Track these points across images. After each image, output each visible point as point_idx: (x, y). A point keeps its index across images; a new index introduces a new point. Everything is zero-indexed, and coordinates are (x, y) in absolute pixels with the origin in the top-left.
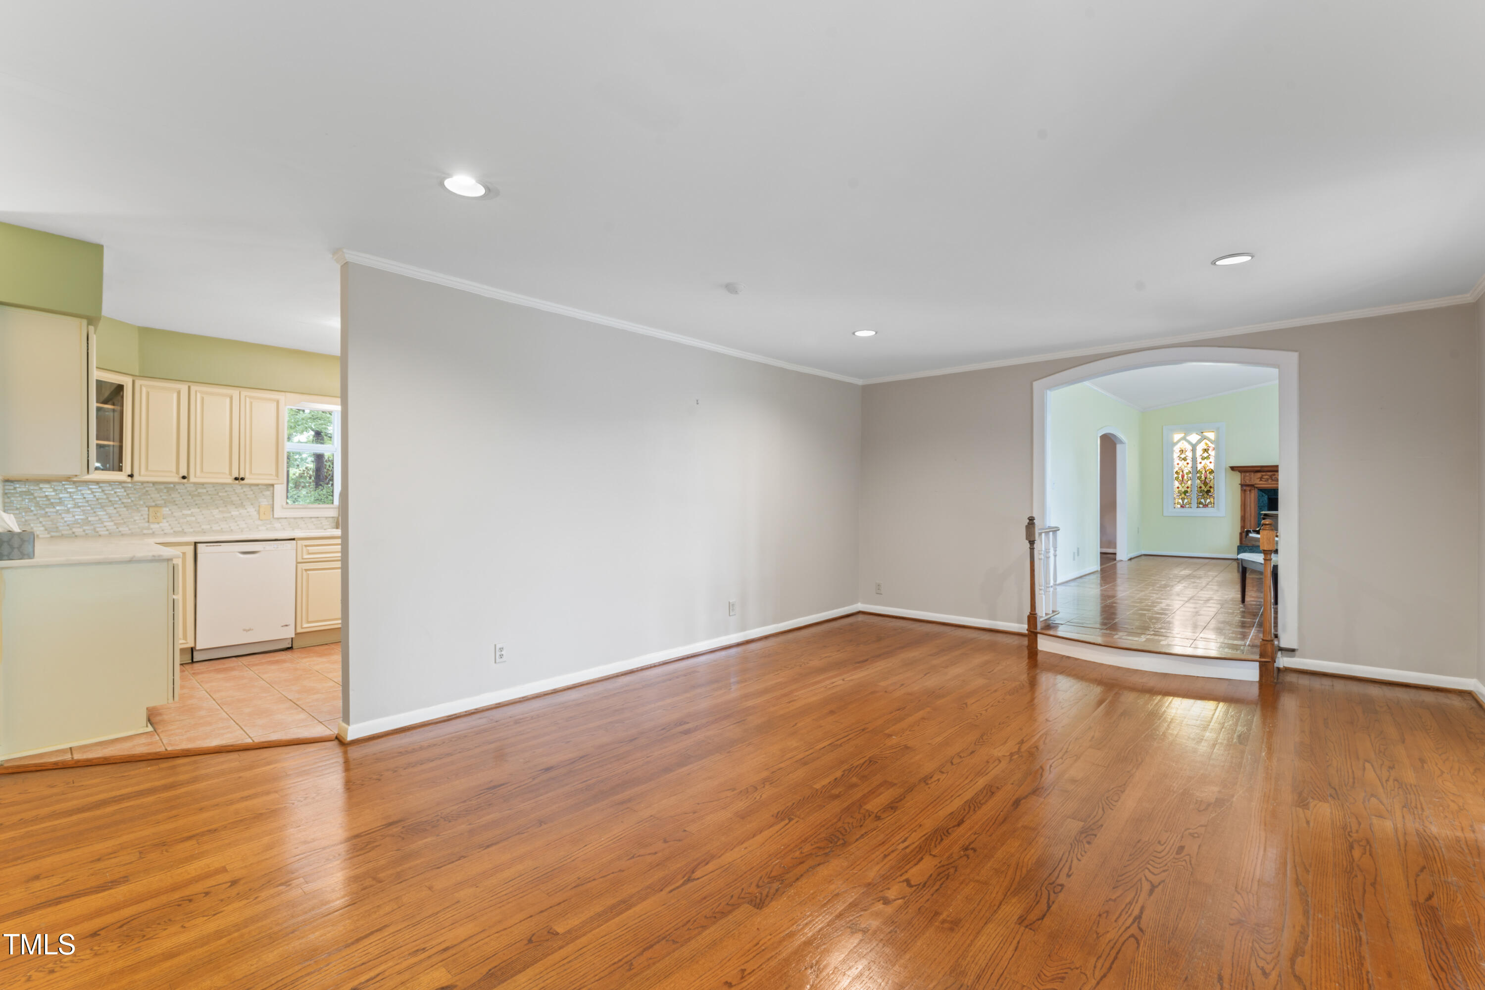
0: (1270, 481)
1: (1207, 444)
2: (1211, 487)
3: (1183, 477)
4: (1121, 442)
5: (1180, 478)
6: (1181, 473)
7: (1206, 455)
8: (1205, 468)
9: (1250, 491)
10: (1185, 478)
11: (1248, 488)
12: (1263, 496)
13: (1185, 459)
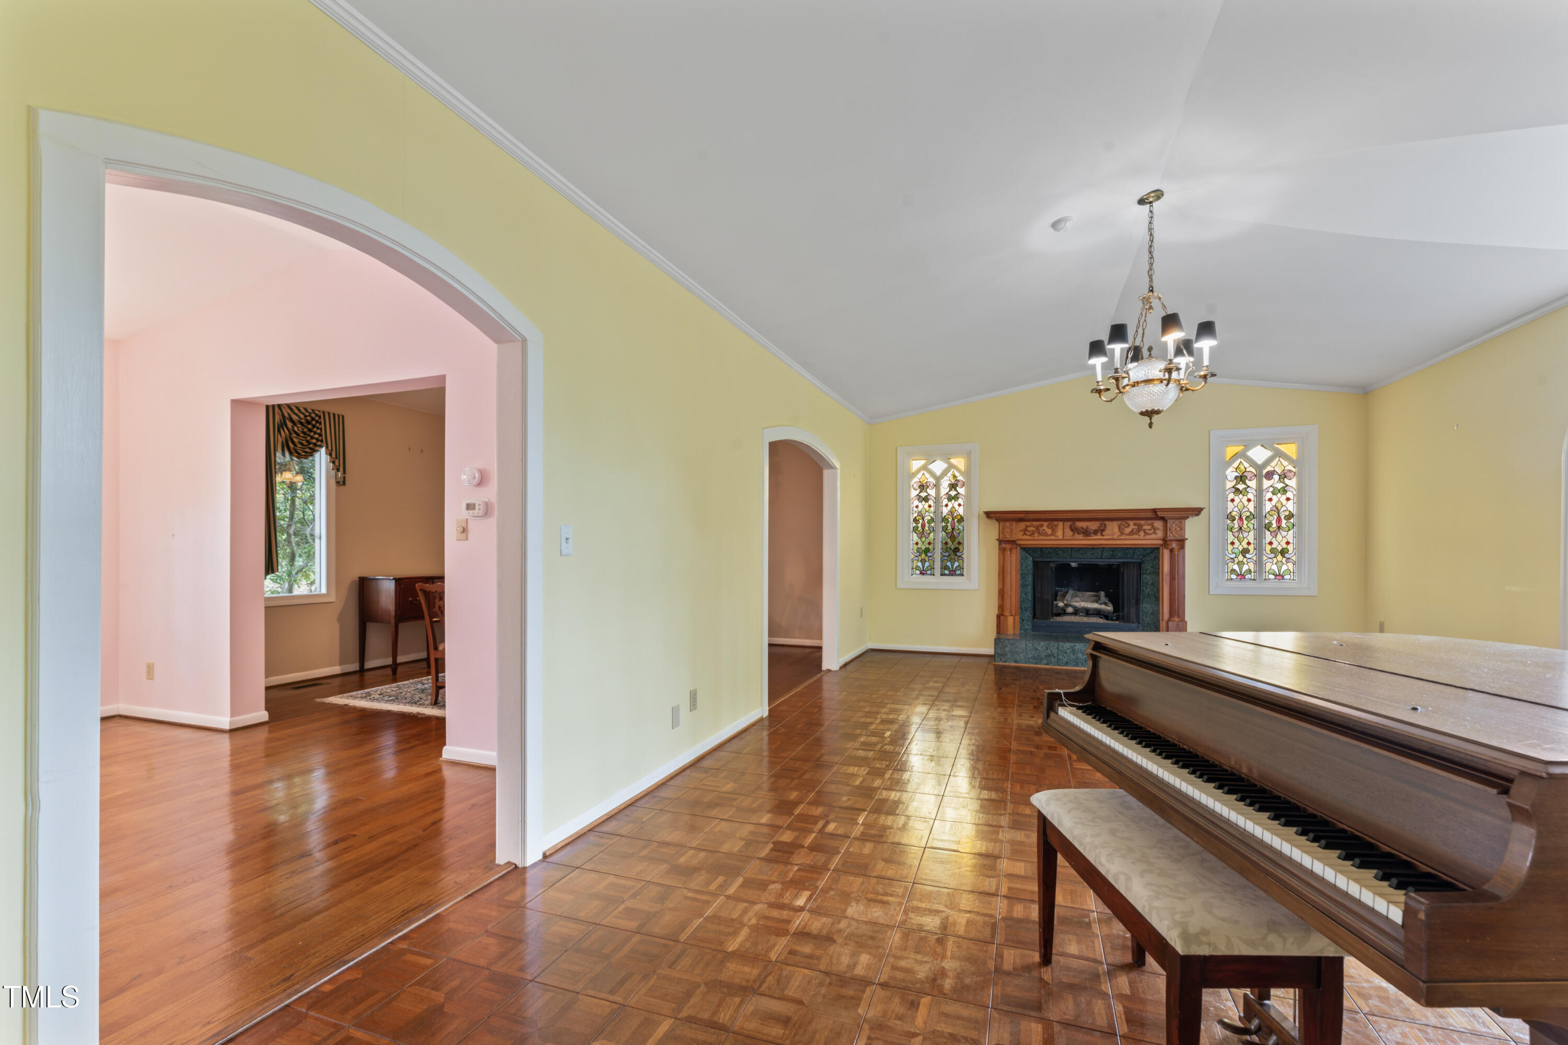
0: (1036, 535)
1: (955, 476)
2: (959, 543)
3: (923, 526)
4: (832, 467)
5: (920, 529)
6: (921, 521)
7: (953, 493)
8: (951, 513)
9: (1011, 550)
10: (927, 528)
11: (1008, 546)
12: (1026, 557)
13: (926, 499)
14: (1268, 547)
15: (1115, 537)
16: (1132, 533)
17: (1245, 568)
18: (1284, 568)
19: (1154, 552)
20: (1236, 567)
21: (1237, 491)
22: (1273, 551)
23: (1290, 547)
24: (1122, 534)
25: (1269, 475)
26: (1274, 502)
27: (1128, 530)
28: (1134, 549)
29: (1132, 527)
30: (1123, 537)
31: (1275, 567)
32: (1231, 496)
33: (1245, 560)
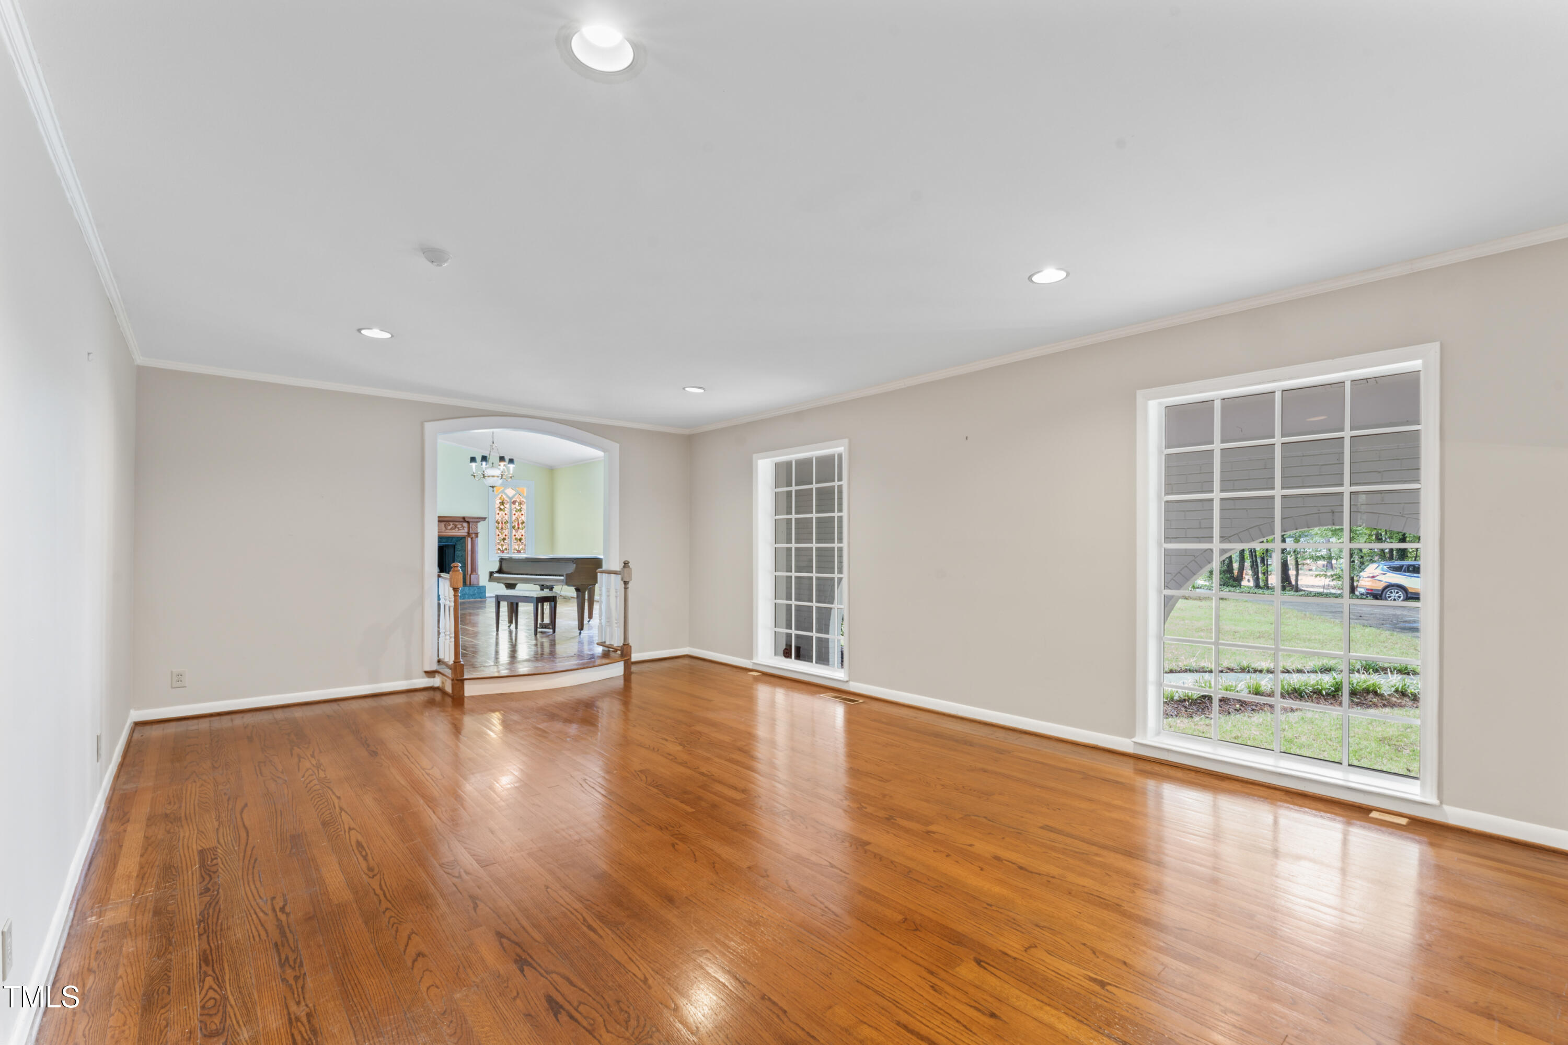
14: (514, 537)
15: (443, 531)
16: (452, 529)
17: (504, 547)
18: (521, 547)
19: (462, 539)
20: (500, 547)
21: (500, 509)
22: (516, 539)
23: (523, 537)
24: (447, 529)
25: (514, 503)
26: (516, 516)
27: (449, 527)
28: (452, 538)
29: (452, 526)
30: (447, 531)
31: (517, 547)
32: (498, 512)
33: (504, 544)
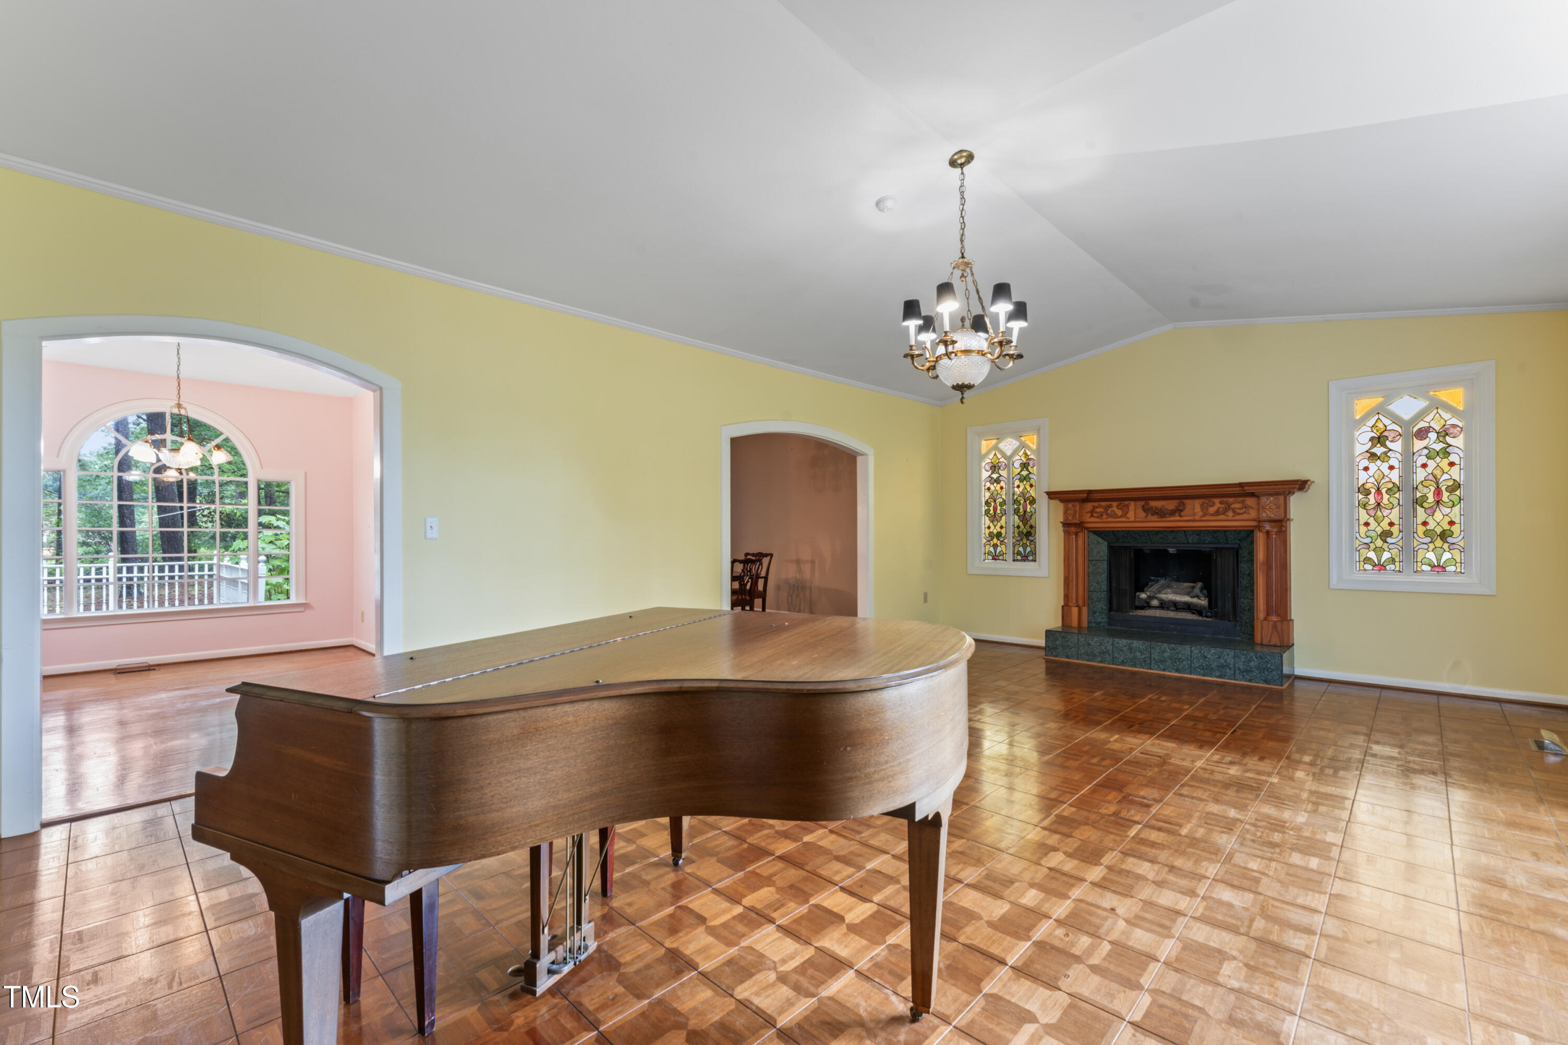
0: (1105, 516)
1: (1026, 455)
2: (1031, 527)
3: (995, 509)
4: (864, 457)
5: (992, 512)
6: (993, 504)
7: (1025, 473)
8: (1022, 494)
9: (1076, 534)
10: (998, 511)
11: (1073, 529)
12: (1098, 542)
13: (997, 481)
14: (1421, 529)
15: (1197, 518)
16: (1217, 513)
17: (1386, 555)
18: (1447, 556)
19: (1248, 535)
20: (1372, 555)
21: (1373, 456)
22: (1426, 534)
23: (1456, 528)
24: (1205, 515)
25: (1422, 434)
26: (1429, 470)
27: (1212, 510)
28: (1225, 532)
29: (1218, 505)
30: (1207, 518)
31: (1431, 556)
32: (1365, 463)
33: (1385, 546)
